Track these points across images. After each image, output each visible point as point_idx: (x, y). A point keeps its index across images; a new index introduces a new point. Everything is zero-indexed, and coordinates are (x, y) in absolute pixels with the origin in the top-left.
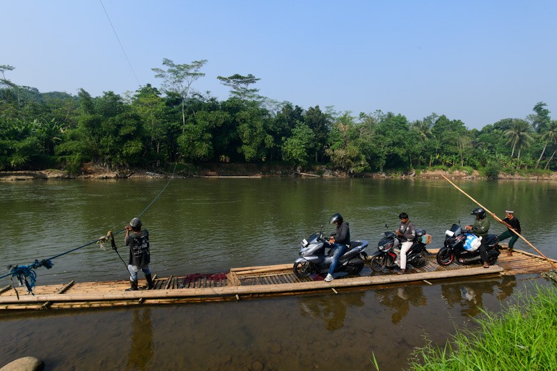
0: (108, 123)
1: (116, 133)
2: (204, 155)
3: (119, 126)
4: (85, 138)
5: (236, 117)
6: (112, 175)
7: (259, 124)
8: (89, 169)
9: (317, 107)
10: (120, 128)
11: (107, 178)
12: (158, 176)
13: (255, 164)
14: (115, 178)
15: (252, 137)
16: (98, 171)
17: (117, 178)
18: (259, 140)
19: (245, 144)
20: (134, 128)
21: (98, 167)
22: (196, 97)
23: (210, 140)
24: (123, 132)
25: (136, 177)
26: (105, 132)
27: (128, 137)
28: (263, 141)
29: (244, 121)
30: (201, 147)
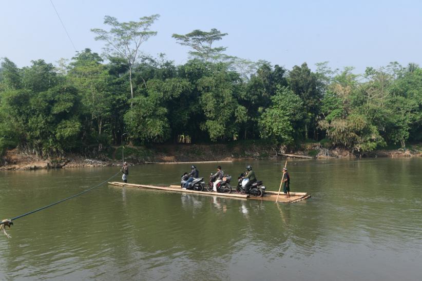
0: (37, 100)
1: (47, 111)
2: (158, 135)
3: (52, 102)
4: (9, 118)
5: (197, 85)
6: (43, 164)
7: (227, 93)
8: (13, 157)
9: (305, 65)
10: (53, 105)
11: (36, 168)
12: (100, 163)
13: (224, 144)
14: (46, 168)
15: (218, 109)
16: (25, 160)
17: (48, 167)
18: (227, 112)
19: (210, 119)
20: (70, 104)
21: (24, 154)
22: (147, 61)
23: (166, 115)
24: (57, 109)
25: (72, 166)
26: (35, 111)
27: (63, 116)
28: (233, 114)
29: (207, 89)
30: (154, 126)
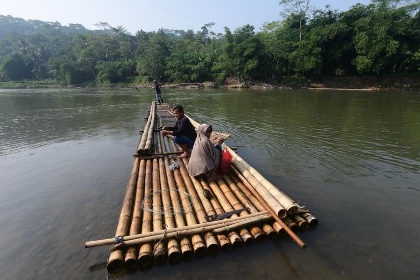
0: (237, 48)
1: (241, 54)
2: (311, 69)
3: (244, 49)
4: (226, 61)
6: (240, 85)
8: (229, 82)
10: (245, 51)
11: (236, 87)
12: (271, 87)
14: (241, 87)
15: (369, 46)
16: (233, 83)
17: (242, 87)
18: (378, 48)
19: (360, 55)
20: (253, 49)
21: (233, 80)
23: (321, 53)
24: (246, 53)
25: (255, 87)
26: (235, 55)
27: (250, 57)
28: (385, 48)
29: (361, 29)
30: (309, 61)
